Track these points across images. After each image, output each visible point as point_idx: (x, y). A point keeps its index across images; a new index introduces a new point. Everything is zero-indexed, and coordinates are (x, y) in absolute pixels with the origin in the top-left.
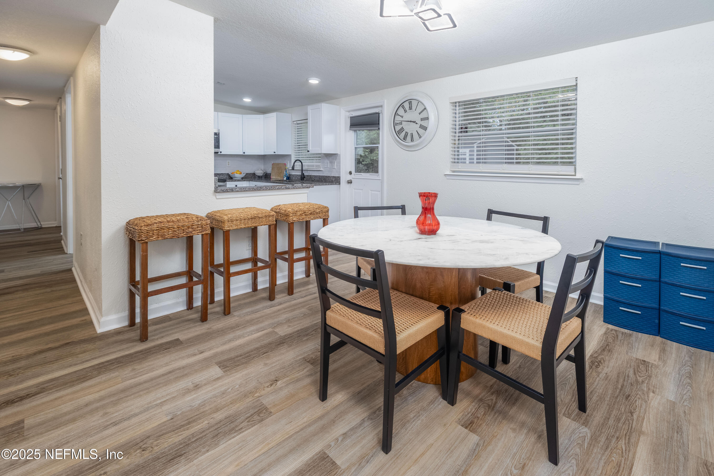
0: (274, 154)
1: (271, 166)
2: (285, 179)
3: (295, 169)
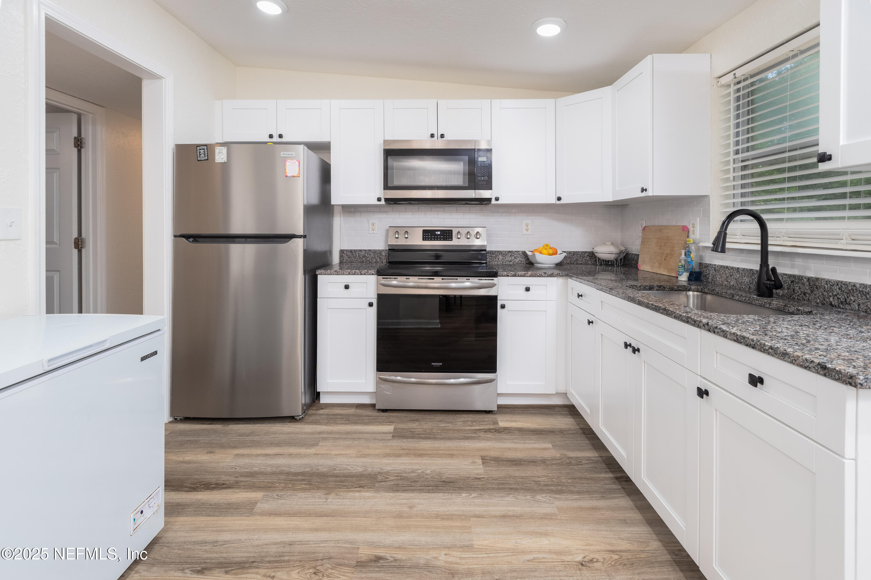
0: (644, 194)
1: (641, 235)
2: (684, 278)
3: (728, 246)
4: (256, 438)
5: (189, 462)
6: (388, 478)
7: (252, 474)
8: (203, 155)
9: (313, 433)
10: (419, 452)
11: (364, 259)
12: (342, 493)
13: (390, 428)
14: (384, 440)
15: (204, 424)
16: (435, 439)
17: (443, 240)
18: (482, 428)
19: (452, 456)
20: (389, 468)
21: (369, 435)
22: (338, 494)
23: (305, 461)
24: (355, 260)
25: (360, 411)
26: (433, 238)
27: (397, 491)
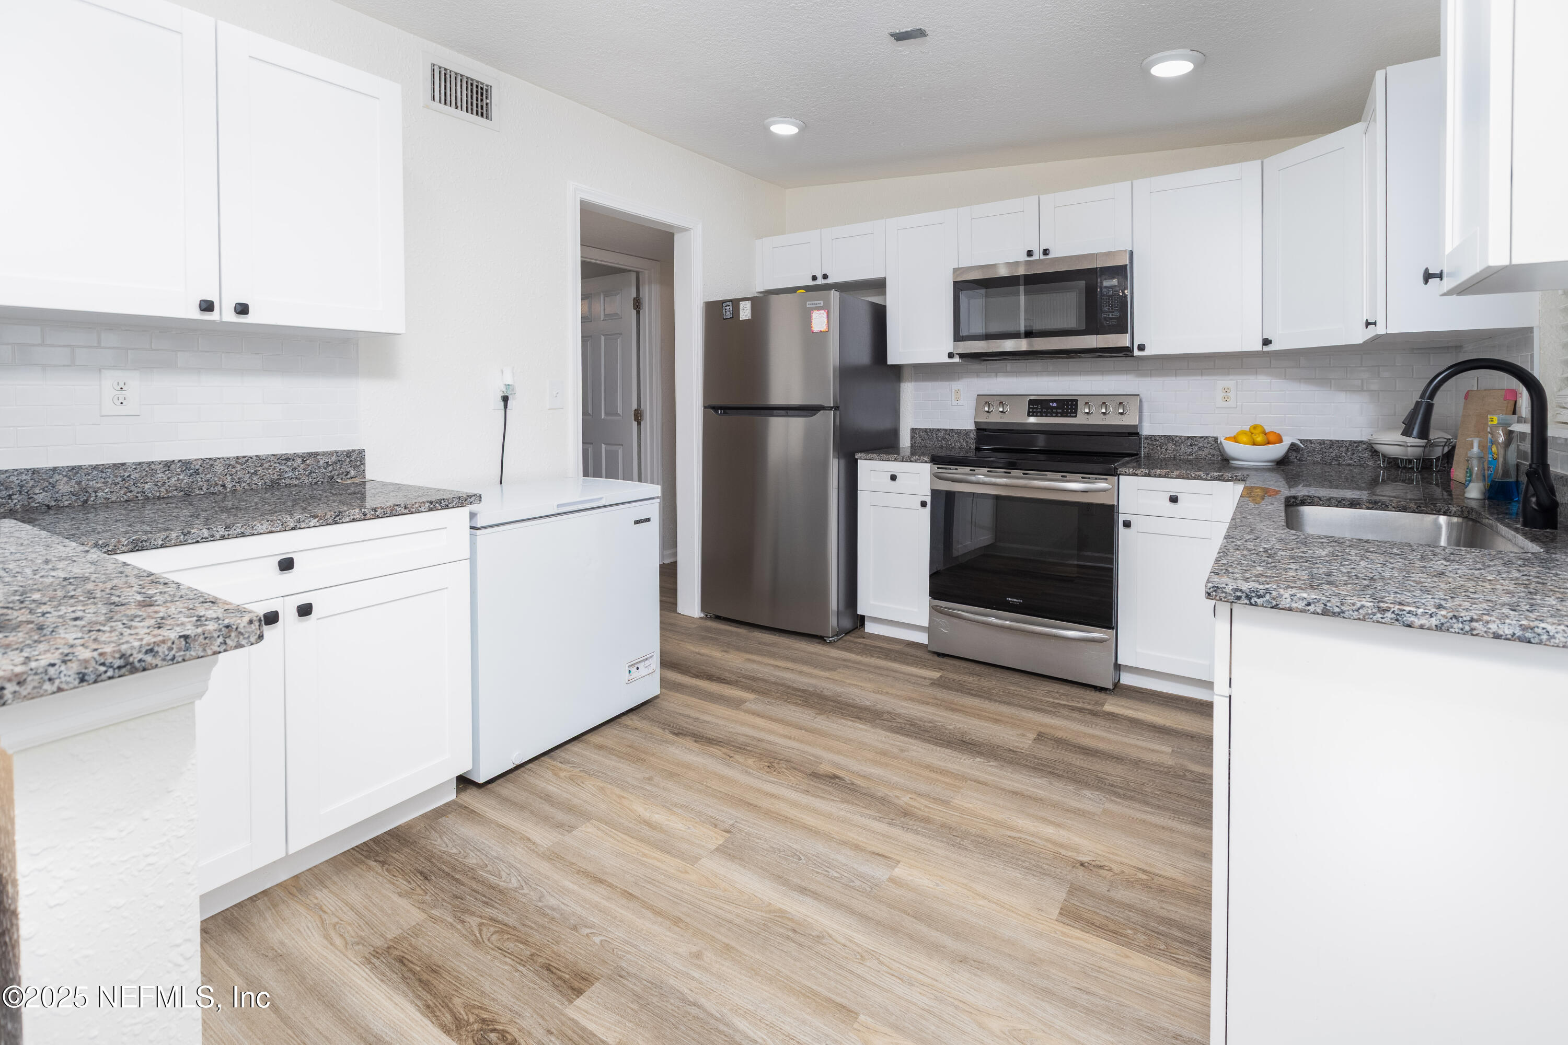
0: (1375, 332)
4: (775, 650)
5: (703, 655)
6: (895, 719)
7: (754, 679)
8: (728, 313)
9: (836, 659)
10: (954, 706)
11: (944, 442)
12: (834, 718)
13: (936, 675)
14: (917, 684)
15: (731, 626)
16: (989, 699)
17: (1062, 416)
18: (1070, 704)
19: (996, 721)
20: (903, 711)
21: (902, 675)
22: (830, 717)
23: (813, 681)
24: (931, 443)
25: (908, 650)
26: (1044, 412)
27: (898, 733)
